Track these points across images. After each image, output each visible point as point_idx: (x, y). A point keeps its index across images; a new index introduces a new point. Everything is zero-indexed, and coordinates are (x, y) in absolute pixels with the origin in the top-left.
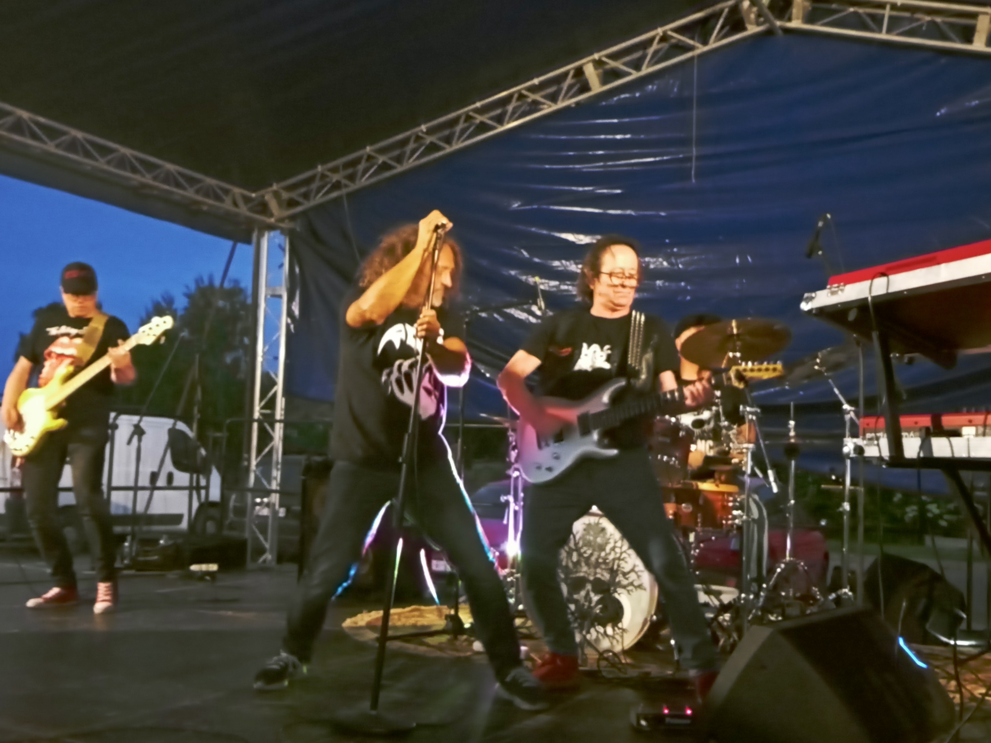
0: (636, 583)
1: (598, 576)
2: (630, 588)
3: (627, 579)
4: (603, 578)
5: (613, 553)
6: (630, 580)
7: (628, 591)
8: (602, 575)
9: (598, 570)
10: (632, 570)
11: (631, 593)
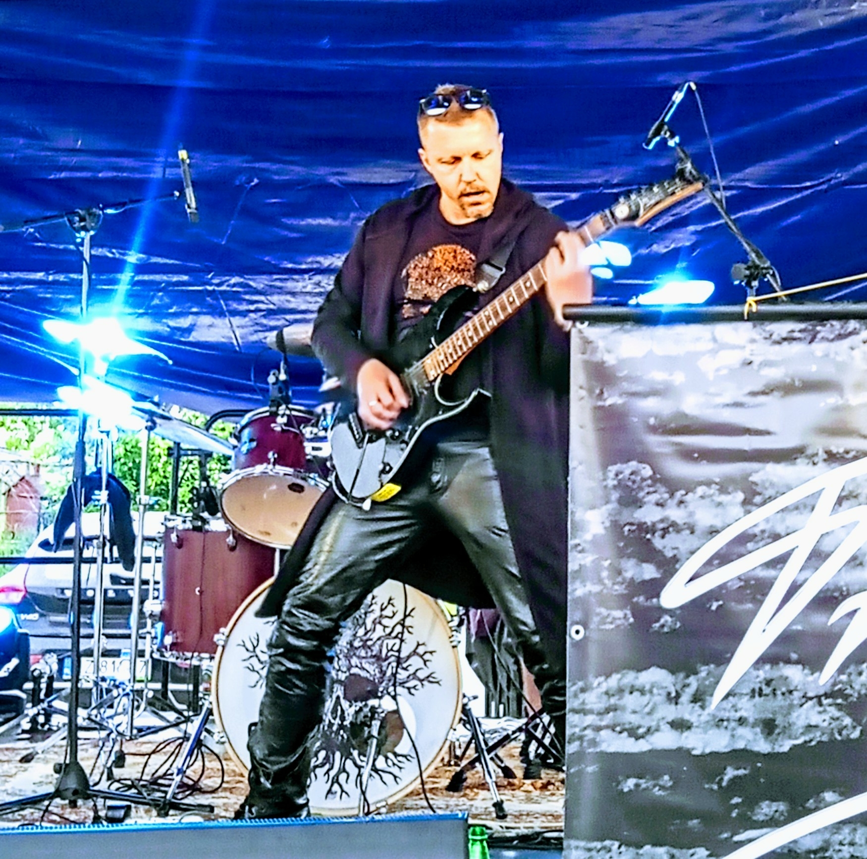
0: (421, 675)
1: (354, 670)
2: (411, 684)
3: (405, 669)
4: (363, 674)
5: (379, 628)
6: (412, 670)
7: (409, 689)
8: (363, 669)
9: (354, 661)
10: (415, 652)
11: (413, 691)
